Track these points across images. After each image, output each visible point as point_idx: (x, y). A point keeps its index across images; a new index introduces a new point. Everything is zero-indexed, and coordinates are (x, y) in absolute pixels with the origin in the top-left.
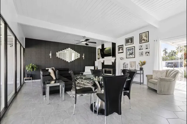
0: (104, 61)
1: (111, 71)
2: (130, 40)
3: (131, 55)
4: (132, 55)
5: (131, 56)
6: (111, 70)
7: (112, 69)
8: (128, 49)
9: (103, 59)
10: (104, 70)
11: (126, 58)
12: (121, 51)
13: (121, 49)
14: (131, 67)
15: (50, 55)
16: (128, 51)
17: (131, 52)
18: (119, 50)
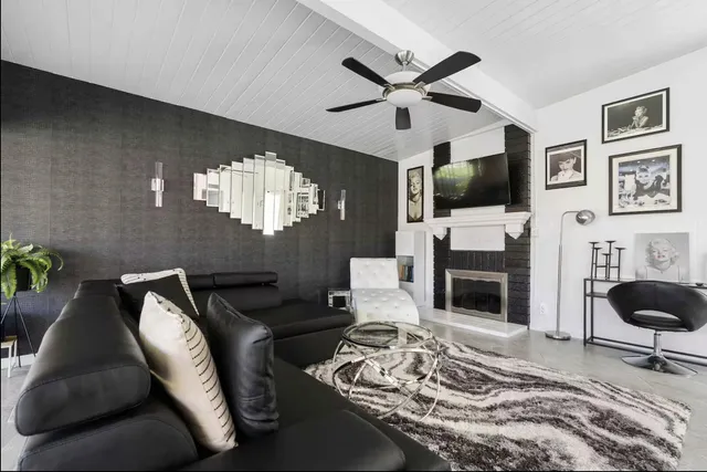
0: (449, 230)
1: (497, 285)
2: (639, 112)
3: (644, 198)
4: (660, 196)
5: (648, 202)
6: (503, 279)
7: (506, 275)
8: (621, 165)
9: (444, 222)
10: (449, 277)
11: (611, 214)
12: (567, 175)
13: (568, 165)
14: (653, 263)
15: (157, 185)
16: (624, 174)
17: (648, 179)
18: (555, 171)
